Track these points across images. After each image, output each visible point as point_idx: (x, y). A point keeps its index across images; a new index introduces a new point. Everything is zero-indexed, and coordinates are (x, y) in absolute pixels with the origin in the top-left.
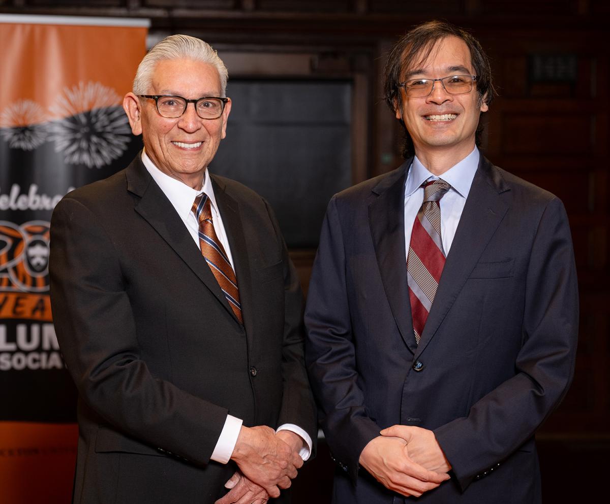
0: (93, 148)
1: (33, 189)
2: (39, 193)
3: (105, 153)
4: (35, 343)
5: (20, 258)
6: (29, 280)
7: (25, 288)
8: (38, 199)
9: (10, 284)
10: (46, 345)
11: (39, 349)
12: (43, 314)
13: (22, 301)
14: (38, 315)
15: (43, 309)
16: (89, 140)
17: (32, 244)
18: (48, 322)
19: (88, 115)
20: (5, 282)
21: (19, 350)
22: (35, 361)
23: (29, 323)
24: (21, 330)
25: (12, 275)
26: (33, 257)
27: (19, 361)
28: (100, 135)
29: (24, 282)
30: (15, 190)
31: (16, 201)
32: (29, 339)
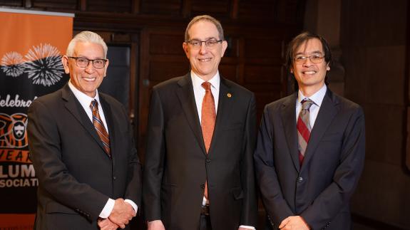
0: (47, 77)
1: (17, 96)
2: (20, 99)
3: (52, 79)
4: (17, 175)
5: (11, 131)
6: (14, 143)
7: (13, 147)
8: (19, 101)
9: (5, 144)
10: (23, 175)
11: (19, 177)
12: (21, 160)
13: (11, 153)
14: (19, 160)
15: (21, 157)
16: (45, 73)
17: (16, 125)
18: (24, 164)
19: (44, 60)
20: (3, 144)
21: (9, 178)
22: (17, 183)
23: (14, 164)
24: (11, 167)
25: (6, 140)
26: (17, 131)
27: (9, 183)
28: (50, 70)
29: (12, 144)
30: (8, 97)
31: (9, 103)
32: (14, 172)
